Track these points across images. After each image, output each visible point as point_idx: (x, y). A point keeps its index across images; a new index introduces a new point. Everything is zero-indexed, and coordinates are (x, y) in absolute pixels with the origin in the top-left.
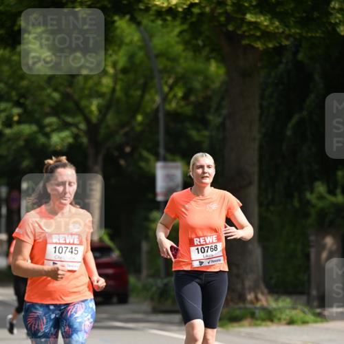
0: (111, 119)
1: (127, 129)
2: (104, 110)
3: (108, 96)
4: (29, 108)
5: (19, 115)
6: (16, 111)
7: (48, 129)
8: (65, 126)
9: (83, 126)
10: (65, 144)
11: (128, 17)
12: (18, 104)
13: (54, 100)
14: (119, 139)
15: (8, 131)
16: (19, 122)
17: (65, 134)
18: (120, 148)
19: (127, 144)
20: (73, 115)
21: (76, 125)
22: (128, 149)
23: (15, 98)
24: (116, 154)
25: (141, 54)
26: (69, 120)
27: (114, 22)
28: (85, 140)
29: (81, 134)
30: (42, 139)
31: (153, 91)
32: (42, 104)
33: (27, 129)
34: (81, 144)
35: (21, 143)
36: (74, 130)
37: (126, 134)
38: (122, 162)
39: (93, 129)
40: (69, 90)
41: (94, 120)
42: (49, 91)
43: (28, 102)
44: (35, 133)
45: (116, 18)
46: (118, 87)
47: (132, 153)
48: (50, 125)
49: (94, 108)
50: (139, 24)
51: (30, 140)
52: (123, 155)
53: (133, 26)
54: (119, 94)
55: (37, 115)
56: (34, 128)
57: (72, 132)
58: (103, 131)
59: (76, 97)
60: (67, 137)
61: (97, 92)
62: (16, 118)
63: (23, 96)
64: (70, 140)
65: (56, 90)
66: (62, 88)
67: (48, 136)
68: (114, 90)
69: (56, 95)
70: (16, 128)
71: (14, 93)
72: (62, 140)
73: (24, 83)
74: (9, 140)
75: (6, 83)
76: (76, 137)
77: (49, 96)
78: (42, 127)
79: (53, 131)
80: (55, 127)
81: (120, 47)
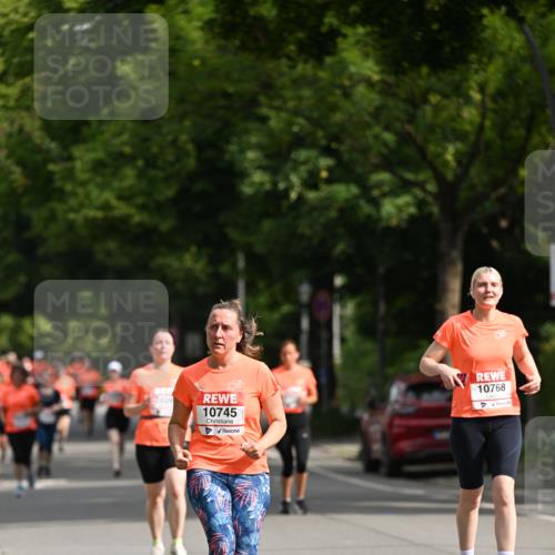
0: (476, 174)
1: (502, 191)
2: (465, 161)
3: (472, 138)
4: (346, 156)
5: (330, 169)
6: (325, 162)
7: (376, 193)
8: (404, 186)
9: (431, 187)
10: (404, 216)
11: (504, 9)
12: (327, 151)
13: (385, 144)
14: (490, 206)
15: (311, 195)
16: (329, 181)
17: (404, 199)
18: (492, 221)
19: (503, 215)
20: (416, 169)
21: (421, 185)
22: (504, 224)
23: (323, 142)
24: (485, 230)
25: (526, 69)
26: (410, 176)
27: (482, 17)
28: (435, 209)
29: (430, 199)
30: (366, 209)
31: (543, 129)
32: (365, 151)
33: (343, 191)
34: (430, 215)
35: (333, 214)
36: (419, 193)
37: (501, 200)
38: (495, 244)
39: (447, 191)
40: (409, 128)
41: (450, 176)
42: (377, 129)
43: (343, 148)
44: (356, 197)
45: (485, 11)
46: (488, 123)
47: (510, 229)
48: (379, 185)
49: (449, 157)
50: (521, 21)
51: (347, 210)
52: (497, 233)
53: (513, 24)
54: (489, 134)
55: (359, 170)
56: (354, 190)
57: (415, 197)
58: (463, 194)
59: (419, 139)
60: (408, 205)
61: (454, 130)
62: (324, 174)
63: (336, 138)
64: (412, 210)
65: (387, 128)
66: (398, 125)
67: (376, 203)
68: (481, 127)
69: (389, 137)
70: (325, 190)
71: (320, 134)
72: (400, 209)
73: (338, 117)
74: (314, 208)
75: (308, 118)
76: (421, 204)
77: (376, 137)
78: (366, 189)
79: (384, 195)
80: (386, 189)
81: (490, 58)
